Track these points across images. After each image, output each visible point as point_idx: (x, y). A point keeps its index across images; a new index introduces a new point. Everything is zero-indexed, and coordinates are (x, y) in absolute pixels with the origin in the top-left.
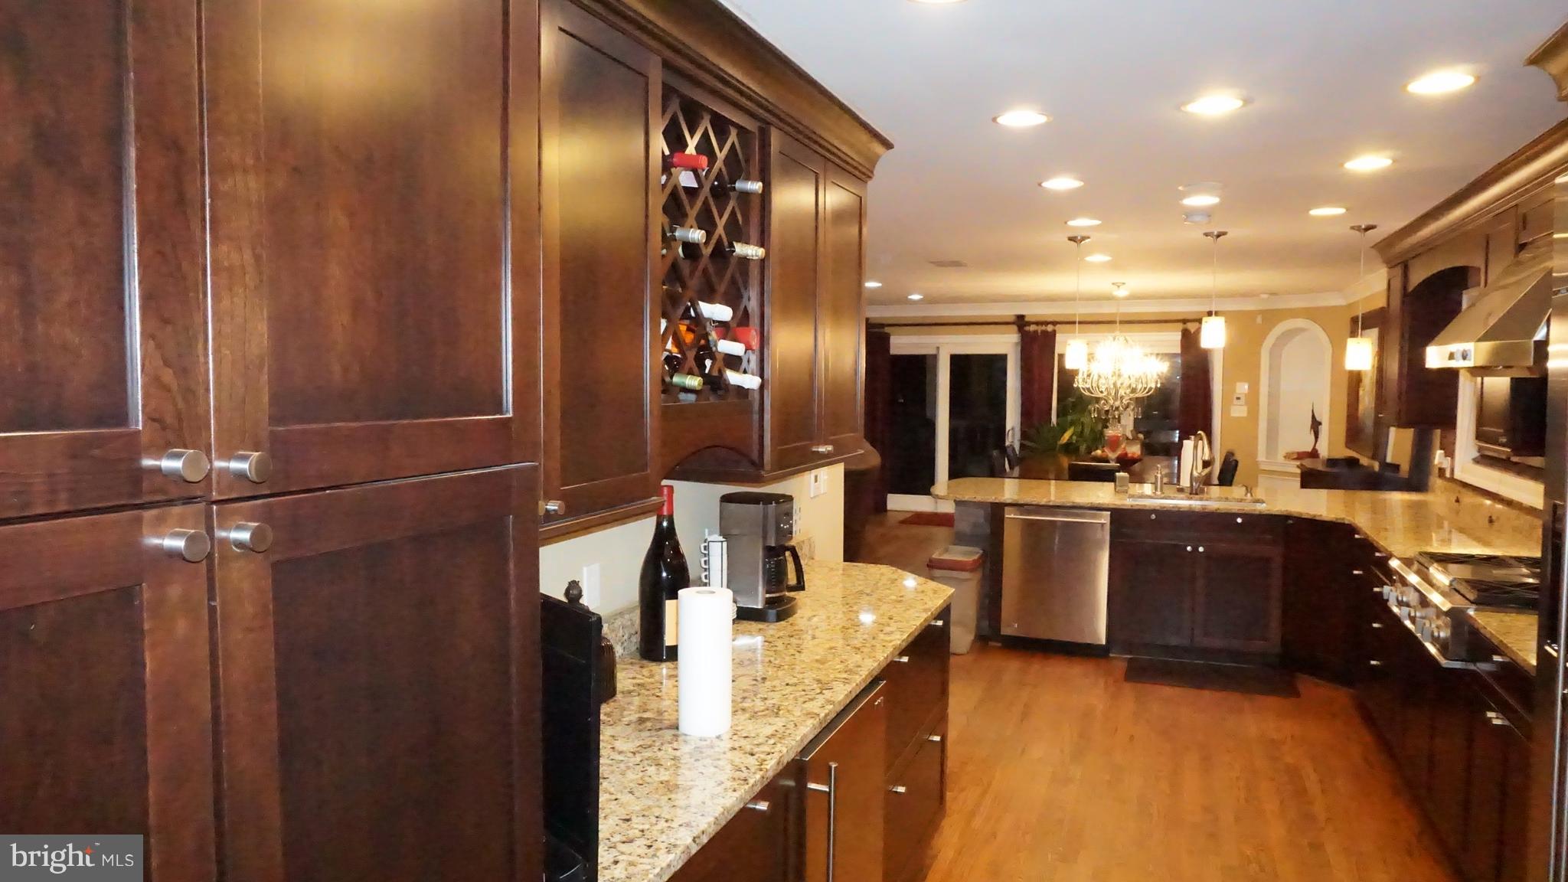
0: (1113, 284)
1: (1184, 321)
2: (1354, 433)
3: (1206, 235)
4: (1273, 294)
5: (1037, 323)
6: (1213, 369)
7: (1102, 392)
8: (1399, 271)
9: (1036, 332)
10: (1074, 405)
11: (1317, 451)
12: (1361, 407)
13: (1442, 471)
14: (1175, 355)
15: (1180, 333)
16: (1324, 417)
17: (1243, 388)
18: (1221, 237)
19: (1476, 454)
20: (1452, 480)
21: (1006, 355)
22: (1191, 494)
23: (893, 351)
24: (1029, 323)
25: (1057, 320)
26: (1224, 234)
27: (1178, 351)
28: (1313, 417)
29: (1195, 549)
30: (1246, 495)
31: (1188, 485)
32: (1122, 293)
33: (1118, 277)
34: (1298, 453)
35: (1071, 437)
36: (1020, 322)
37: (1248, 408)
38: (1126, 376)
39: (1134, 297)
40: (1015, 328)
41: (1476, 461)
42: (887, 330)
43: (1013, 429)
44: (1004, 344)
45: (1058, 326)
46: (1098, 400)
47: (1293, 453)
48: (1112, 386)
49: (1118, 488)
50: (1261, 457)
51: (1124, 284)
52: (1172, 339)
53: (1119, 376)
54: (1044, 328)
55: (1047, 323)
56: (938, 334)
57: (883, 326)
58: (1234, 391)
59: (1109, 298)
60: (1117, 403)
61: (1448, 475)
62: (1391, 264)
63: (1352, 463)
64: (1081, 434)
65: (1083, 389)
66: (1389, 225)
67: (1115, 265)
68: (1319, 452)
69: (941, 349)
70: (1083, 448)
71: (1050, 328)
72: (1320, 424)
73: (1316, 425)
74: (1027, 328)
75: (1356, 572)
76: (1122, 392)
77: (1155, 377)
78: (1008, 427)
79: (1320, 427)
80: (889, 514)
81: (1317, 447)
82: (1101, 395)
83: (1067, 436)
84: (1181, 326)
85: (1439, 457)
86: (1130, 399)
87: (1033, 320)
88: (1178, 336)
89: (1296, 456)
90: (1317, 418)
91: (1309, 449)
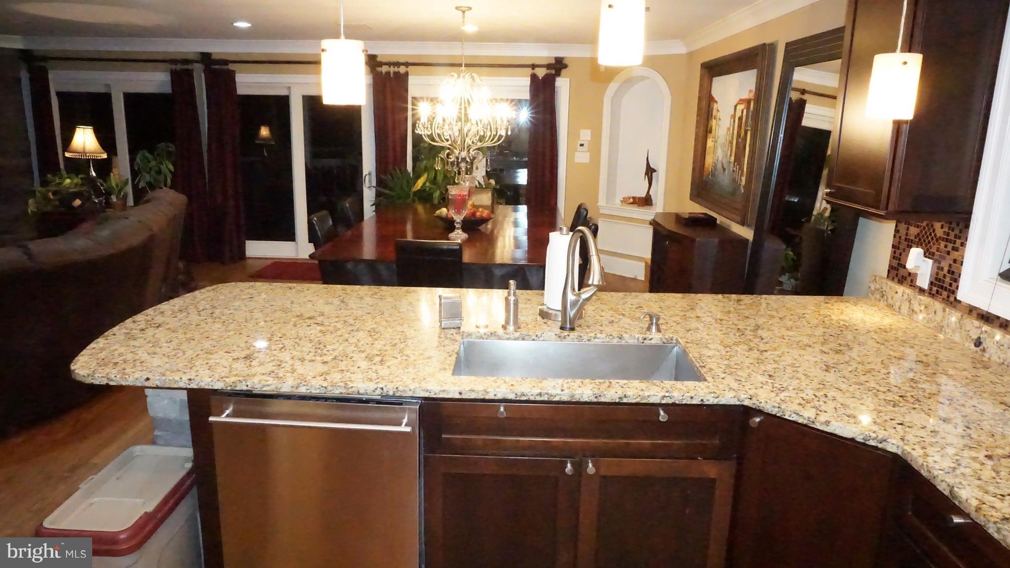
1: (533, 66)
5: (389, 64)
6: (560, 116)
7: (446, 140)
9: (388, 73)
11: (650, 197)
14: (524, 101)
15: (529, 78)
16: (660, 165)
17: (585, 135)
23: (241, 91)
24: (381, 64)
25: (410, 61)
27: (527, 96)
28: (648, 164)
34: (634, 198)
35: (424, 184)
36: (373, 62)
37: (591, 155)
38: (473, 123)
40: (368, 69)
42: (231, 67)
43: (370, 174)
45: (411, 69)
47: (629, 198)
48: (457, 134)
50: (602, 202)
52: (521, 85)
54: (396, 69)
55: (398, 64)
56: (288, 73)
57: (226, 62)
58: (579, 137)
60: (464, 154)
64: (434, 181)
65: (427, 136)
68: (653, 198)
69: (291, 89)
70: (437, 194)
71: (402, 70)
72: (654, 170)
73: (650, 172)
74: (379, 69)
76: (469, 141)
78: (365, 172)
79: (654, 174)
80: (249, 261)
81: (650, 193)
83: (420, 183)
84: (529, 71)
87: (384, 60)
88: (527, 81)
89: (632, 200)
90: (652, 166)
91: (643, 194)
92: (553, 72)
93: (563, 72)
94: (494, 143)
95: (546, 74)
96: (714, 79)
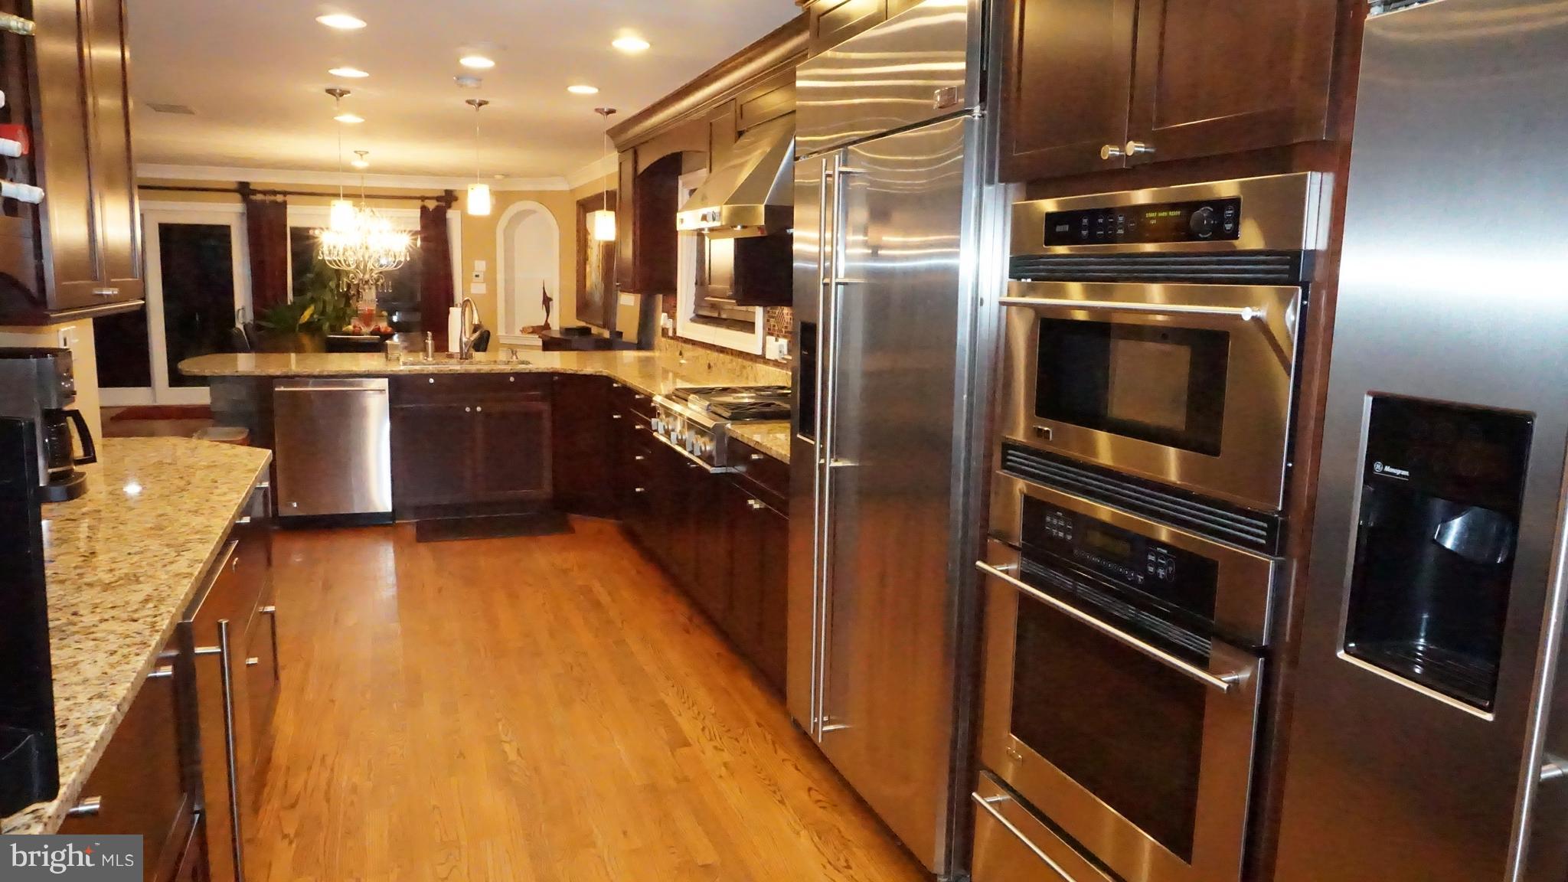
0: (356, 152)
1: (423, 198)
2: (583, 306)
3: (469, 102)
4: (507, 175)
5: (265, 193)
6: (452, 248)
7: (349, 265)
8: (630, 155)
9: (263, 202)
10: (313, 282)
11: (549, 325)
12: (588, 284)
13: (665, 332)
14: (416, 233)
15: (419, 210)
16: (555, 295)
17: (481, 266)
18: (483, 106)
19: (693, 315)
20: (675, 338)
21: (228, 227)
22: (461, 359)
24: (255, 192)
25: (287, 190)
26: (486, 103)
27: (417, 227)
29: (473, 409)
30: (512, 358)
31: (458, 350)
32: (360, 164)
33: (362, 144)
34: (533, 327)
35: (312, 315)
36: (244, 190)
37: (487, 289)
38: (371, 250)
39: (375, 171)
40: (238, 196)
41: (693, 320)
43: (243, 308)
44: (227, 213)
45: (289, 198)
46: (347, 273)
47: (528, 328)
48: (361, 259)
49: (389, 356)
50: (501, 332)
51: (367, 152)
52: (411, 217)
53: (367, 248)
54: (272, 198)
55: (275, 193)
58: (473, 268)
59: (349, 170)
60: (367, 277)
61: (670, 334)
62: (622, 149)
63: (585, 332)
64: (323, 313)
65: (330, 262)
66: (627, 111)
67: (365, 131)
68: (551, 326)
69: (147, 216)
70: (326, 326)
71: (280, 198)
72: (551, 299)
73: (547, 301)
74: (252, 197)
75: (615, 417)
76: (370, 266)
77: (404, 251)
78: (238, 306)
79: (550, 303)
81: (549, 321)
82: (349, 269)
83: (306, 315)
84: (419, 203)
85: (663, 320)
86: (381, 273)
87: (259, 189)
88: (417, 213)
89: (531, 330)
90: (548, 295)
91: (542, 323)
92: (443, 204)
93: (454, 204)
94: (395, 267)
95: (437, 207)
96: (588, 214)
